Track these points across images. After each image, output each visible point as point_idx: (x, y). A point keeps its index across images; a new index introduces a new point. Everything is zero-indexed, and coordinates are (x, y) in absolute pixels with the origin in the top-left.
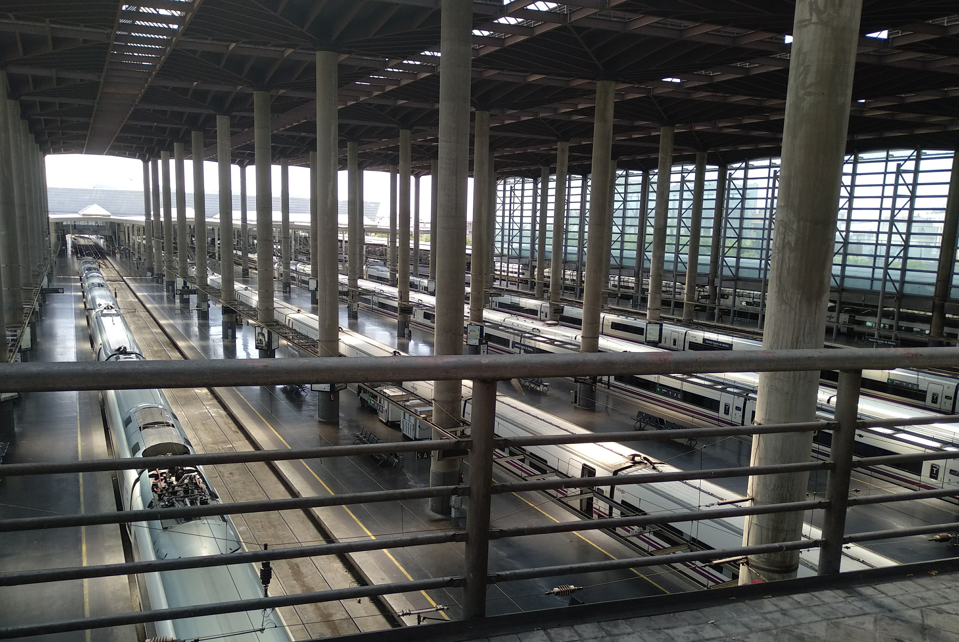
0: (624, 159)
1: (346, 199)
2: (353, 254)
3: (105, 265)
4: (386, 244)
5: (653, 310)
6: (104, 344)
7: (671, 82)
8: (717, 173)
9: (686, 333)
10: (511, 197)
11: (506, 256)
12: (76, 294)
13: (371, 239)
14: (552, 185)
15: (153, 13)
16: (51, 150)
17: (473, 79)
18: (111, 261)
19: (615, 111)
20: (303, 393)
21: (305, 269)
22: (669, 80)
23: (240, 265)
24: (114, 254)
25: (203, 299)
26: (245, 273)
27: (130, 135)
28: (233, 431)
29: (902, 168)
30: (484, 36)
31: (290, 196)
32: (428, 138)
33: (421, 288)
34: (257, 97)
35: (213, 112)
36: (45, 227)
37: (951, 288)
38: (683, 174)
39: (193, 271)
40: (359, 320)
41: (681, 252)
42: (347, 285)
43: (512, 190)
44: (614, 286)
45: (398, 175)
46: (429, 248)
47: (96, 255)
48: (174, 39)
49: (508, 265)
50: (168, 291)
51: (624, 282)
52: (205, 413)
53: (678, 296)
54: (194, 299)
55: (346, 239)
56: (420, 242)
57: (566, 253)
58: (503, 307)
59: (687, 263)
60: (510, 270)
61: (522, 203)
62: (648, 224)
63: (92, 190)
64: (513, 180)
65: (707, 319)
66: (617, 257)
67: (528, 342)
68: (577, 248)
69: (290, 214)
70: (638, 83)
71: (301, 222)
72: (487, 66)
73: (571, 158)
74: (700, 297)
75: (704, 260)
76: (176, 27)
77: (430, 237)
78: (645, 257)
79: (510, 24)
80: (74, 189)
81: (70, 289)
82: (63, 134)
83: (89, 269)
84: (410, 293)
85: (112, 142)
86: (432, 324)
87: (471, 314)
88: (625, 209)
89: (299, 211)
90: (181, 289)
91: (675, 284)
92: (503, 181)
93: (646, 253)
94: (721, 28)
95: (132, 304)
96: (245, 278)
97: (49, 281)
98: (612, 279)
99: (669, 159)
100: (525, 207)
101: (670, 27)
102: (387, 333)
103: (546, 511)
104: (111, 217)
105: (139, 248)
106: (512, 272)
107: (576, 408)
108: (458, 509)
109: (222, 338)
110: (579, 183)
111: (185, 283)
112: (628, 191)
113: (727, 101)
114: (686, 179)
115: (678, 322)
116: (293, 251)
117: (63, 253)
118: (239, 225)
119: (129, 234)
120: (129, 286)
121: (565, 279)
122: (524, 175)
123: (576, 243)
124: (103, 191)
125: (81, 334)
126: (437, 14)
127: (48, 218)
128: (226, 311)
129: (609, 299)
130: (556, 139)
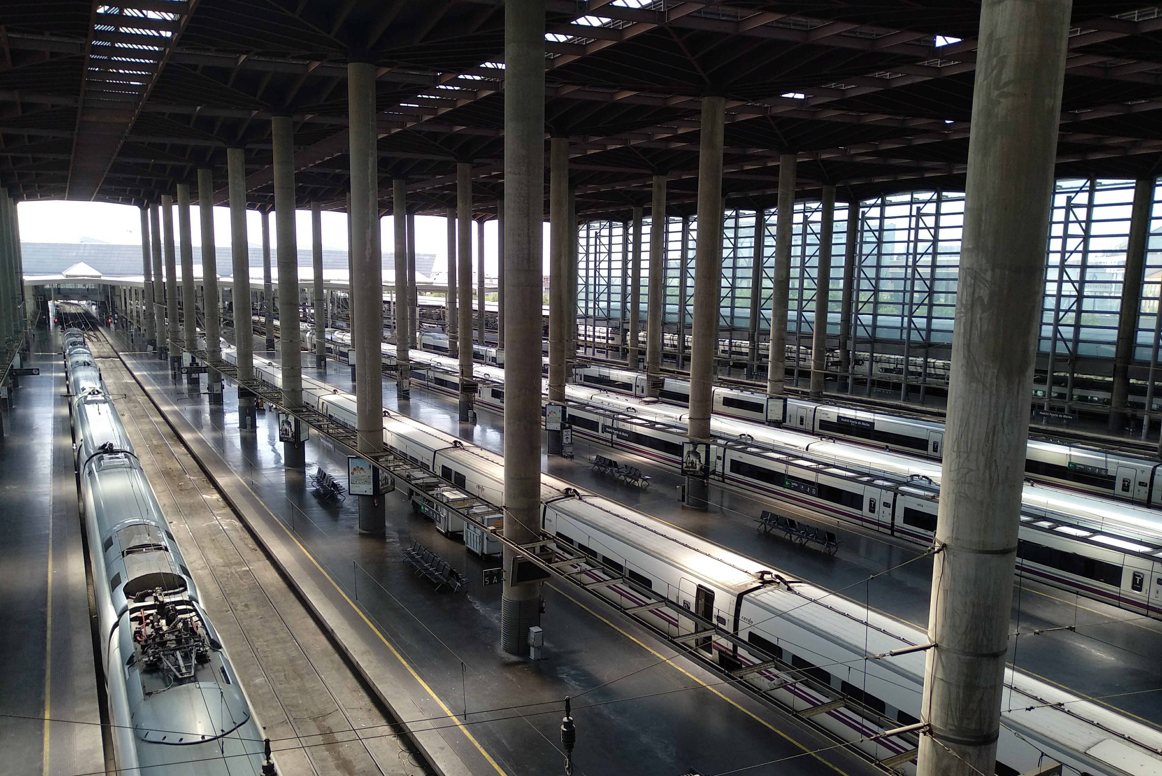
0: (733, 195)
1: (393, 251)
2: (402, 318)
3: (97, 338)
4: (444, 305)
5: (774, 381)
6: (85, 441)
7: (793, 98)
8: (847, 211)
9: (815, 409)
10: (596, 245)
11: (591, 317)
12: (57, 375)
13: (425, 299)
14: (646, 229)
15: (138, 17)
16: (25, 195)
17: (546, 97)
18: (104, 333)
19: (726, 136)
20: (339, 497)
21: (345, 337)
22: (790, 95)
23: (264, 334)
24: (108, 325)
25: (216, 379)
26: (270, 344)
27: (122, 176)
28: (250, 548)
29: (1073, 202)
30: (559, 42)
31: (324, 248)
32: (493, 174)
33: (488, 359)
34: (276, 124)
35: (222, 145)
36: (18, 292)
37: (1135, 347)
38: (806, 214)
39: (203, 344)
40: (412, 401)
41: (804, 309)
42: (395, 357)
43: (597, 236)
44: (724, 351)
45: (457, 220)
46: (496, 309)
47: (86, 325)
48: (168, 50)
49: (594, 329)
50: (173, 368)
51: (735, 346)
52: (215, 525)
53: (801, 363)
54: (204, 378)
55: (394, 300)
56: (486, 302)
57: (665, 313)
58: (591, 381)
59: (813, 323)
60: (597, 334)
61: (610, 252)
62: (764, 275)
63: (79, 245)
64: (598, 225)
65: (839, 391)
66: (727, 317)
67: (621, 425)
68: (677, 307)
69: (324, 271)
70: (753, 100)
71: (339, 280)
72: (565, 81)
73: (670, 197)
74: (830, 364)
75: (834, 318)
76: (169, 34)
77: (497, 296)
78: (762, 316)
79: (592, 26)
80: (56, 245)
81: (49, 369)
82: (37, 175)
83: (74, 344)
84: (474, 366)
85: (100, 185)
86: (501, 404)
87: (550, 392)
88: (735, 258)
89: (334, 266)
90: (188, 366)
91: (799, 349)
92: (586, 226)
93: (762, 311)
94: (857, 28)
95: (128, 386)
96: (269, 350)
97: (23, 359)
98: (720, 343)
99: (791, 195)
100: (614, 257)
101: (793, 27)
102: (447, 417)
103: (651, 647)
104: (103, 278)
105: (138, 316)
106: (599, 337)
107: (683, 508)
108: (538, 648)
109: (239, 427)
110: (679, 227)
111: (193, 359)
112: (739, 236)
113: (862, 122)
114: (809, 220)
115: (804, 396)
116: (329, 316)
117: (43, 324)
118: (261, 285)
119: (125, 299)
120: (125, 365)
121: (664, 345)
122: (611, 218)
123: (676, 300)
124: (92, 246)
125: (60, 426)
126: (499, 14)
127: (22, 281)
128: (243, 393)
129: (719, 368)
130: (650, 172)
